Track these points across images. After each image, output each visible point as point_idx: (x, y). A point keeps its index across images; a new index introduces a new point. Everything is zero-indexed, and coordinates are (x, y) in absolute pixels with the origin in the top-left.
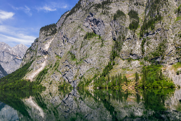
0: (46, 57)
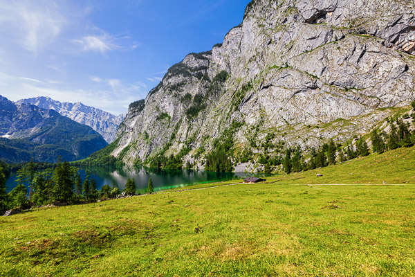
0: (131, 133)
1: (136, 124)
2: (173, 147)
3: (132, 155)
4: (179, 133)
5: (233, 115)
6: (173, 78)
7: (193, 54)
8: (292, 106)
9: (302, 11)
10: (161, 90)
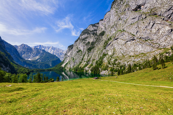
1: (70, 54)
2: (82, 63)
3: (68, 66)
4: (84, 58)
5: (104, 51)
6: (83, 35)
7: (92, 25)
8: (125, 47)
9: (131, 6)
10: (79, 41)
